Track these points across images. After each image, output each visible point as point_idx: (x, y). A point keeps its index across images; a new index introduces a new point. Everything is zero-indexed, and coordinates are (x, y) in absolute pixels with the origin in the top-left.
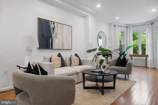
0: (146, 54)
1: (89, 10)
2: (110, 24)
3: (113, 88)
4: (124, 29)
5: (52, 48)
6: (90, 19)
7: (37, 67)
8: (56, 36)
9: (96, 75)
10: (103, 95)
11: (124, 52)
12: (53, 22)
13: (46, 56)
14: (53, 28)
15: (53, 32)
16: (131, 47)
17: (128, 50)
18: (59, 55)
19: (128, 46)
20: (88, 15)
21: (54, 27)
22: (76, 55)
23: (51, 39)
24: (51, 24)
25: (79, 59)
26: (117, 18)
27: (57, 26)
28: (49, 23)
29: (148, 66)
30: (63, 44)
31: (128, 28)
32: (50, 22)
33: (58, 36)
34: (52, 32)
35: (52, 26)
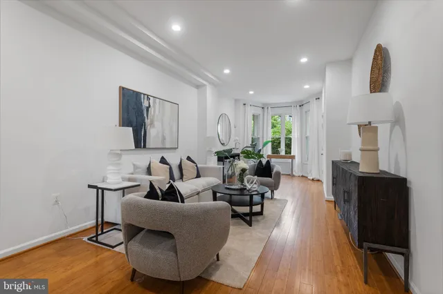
0: (292, 154)
1: (210, 76)
2: (236, 101)
3: (261, 213)
4: (259, 111)
5: (145, 146)
6: (209, 91)
7: (172, 190)
8: (152, 124)
9: (231, 195)
10: (251, 226)
11: (260, 150)
12: (148, 96)
13: (138, 163)
14: (148, 108)
15: (147, 116)
16: (269, 142)
17: (265, 148)
18: (163, 161)
19: (265, 141)
20: (205, 85)
21: (150, 106)
22: (189, 158)
23: (143, 130)
24: (144, 99)
25: (197, 166)
26: (251, 92)
27: (154, 102)
28: (140, 97)
29: (294, 173)
30: (164, 139)
31: (266, 109)
32: (142, 95)
33: (156, 123)
34: (145, 115)
35: (145, 104)
